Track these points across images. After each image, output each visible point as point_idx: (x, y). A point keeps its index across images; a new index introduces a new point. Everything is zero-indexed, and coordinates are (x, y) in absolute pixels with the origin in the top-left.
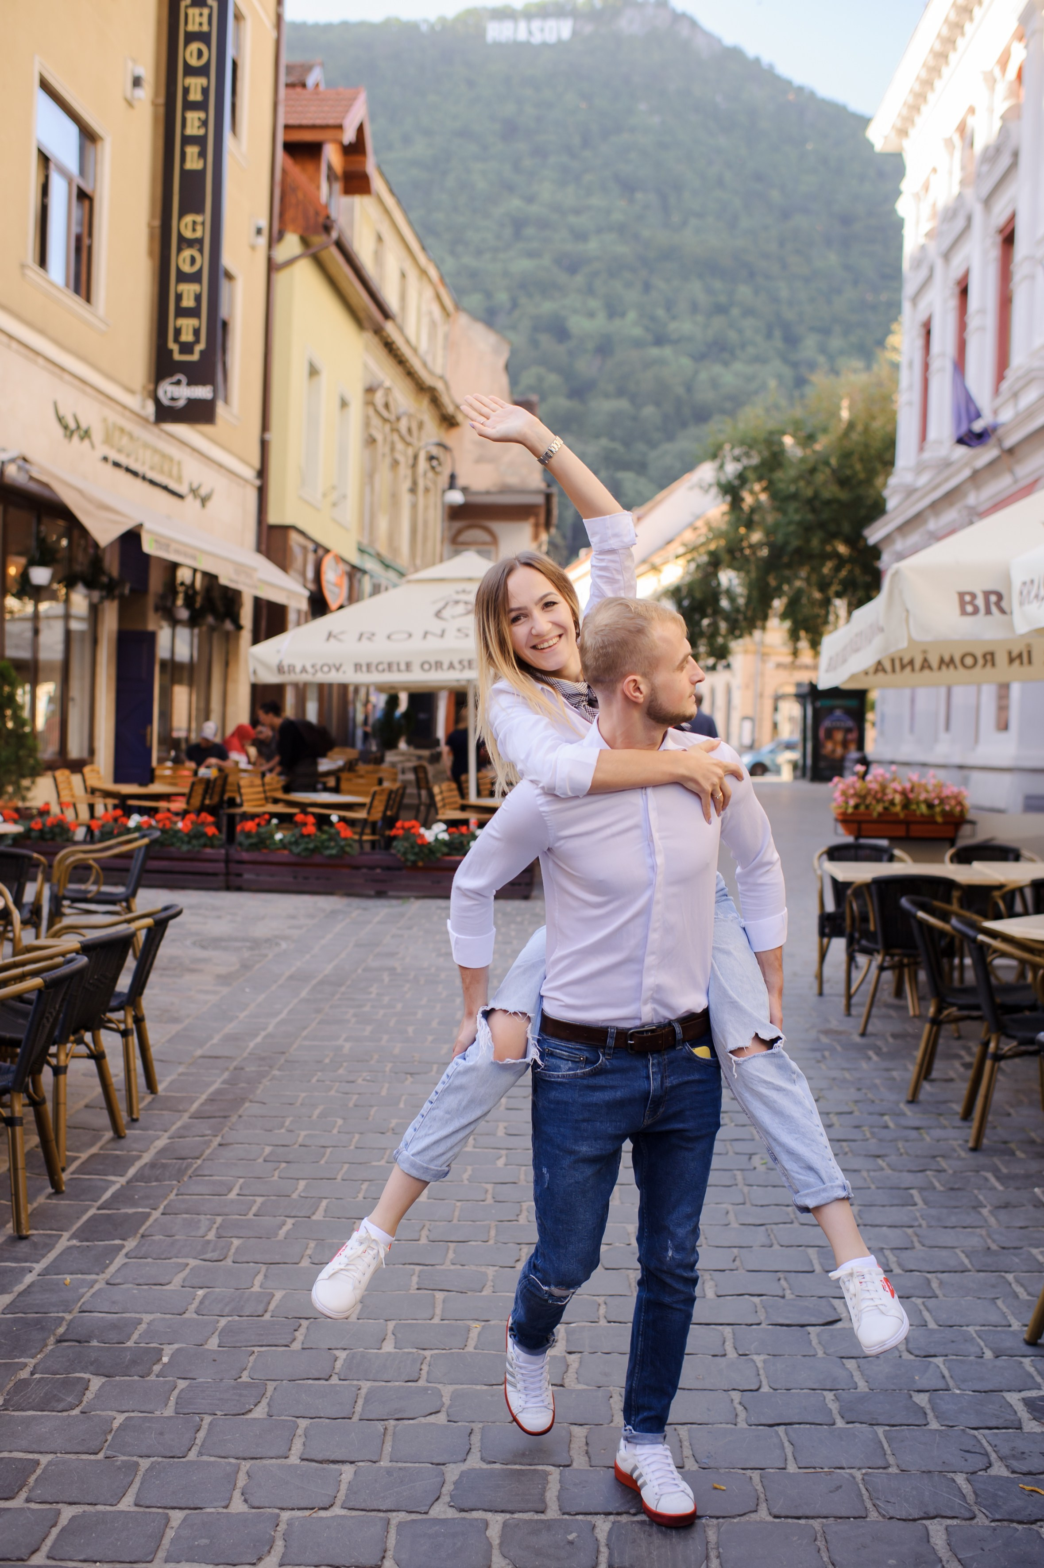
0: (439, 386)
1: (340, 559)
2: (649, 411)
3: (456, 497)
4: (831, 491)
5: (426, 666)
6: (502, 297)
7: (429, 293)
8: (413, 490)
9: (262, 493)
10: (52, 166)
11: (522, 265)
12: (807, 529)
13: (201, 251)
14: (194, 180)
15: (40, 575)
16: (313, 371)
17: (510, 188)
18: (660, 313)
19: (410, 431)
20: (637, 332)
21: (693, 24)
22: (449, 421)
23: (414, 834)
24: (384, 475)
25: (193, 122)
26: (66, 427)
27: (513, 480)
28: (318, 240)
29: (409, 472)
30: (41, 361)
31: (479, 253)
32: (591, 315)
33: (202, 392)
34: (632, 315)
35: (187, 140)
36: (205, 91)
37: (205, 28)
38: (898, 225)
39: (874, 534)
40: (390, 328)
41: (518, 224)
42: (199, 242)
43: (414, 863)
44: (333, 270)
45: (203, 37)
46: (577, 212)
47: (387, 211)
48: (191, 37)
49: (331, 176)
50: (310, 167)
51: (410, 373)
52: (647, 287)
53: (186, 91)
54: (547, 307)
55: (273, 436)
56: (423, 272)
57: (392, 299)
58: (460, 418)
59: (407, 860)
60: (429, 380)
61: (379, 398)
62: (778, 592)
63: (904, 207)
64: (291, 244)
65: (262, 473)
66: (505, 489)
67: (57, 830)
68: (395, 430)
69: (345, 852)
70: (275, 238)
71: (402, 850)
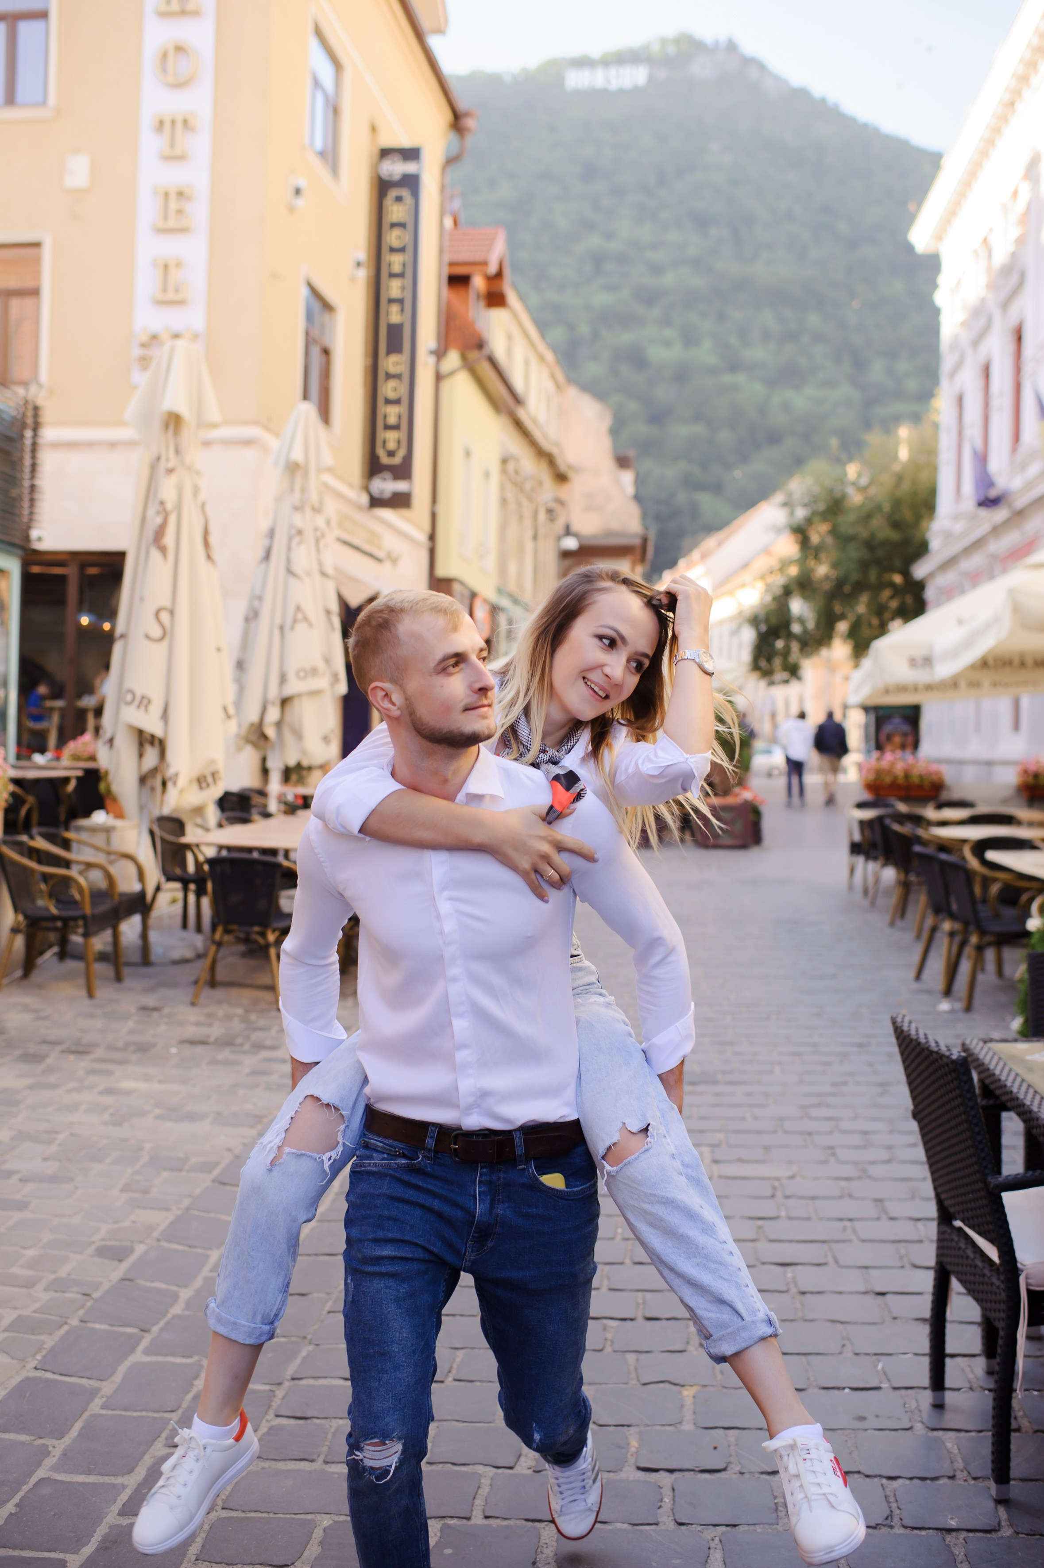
0: (555, 451)
1: (486, 601)
2: (725, 436)
3: (571, 544)
4: (886, 533)
6: (584, 329)
7: (545, 373)
8: (535, 537)
9: (432, 552)
10: (309, 337)
11: (603, 299)
12: (864, 565)
13: (403, 381)
14: (395, 331)
16: (468, 453)
17: (590, 226)
18: (734, 341)
19: (533, 490)
20: (712, 360)
21: (762, 67)
22: (561, 478)
24: (513, 528)
25: (394, 288)
27: (615, 525)
28: (473, 355)
29: (532, 523)
31: (561, 288)
32: (668, 344)
33: (401, 486)
34: (707, 344)
35: (391, 301)
36: (404, 265)
37: (404, 219)
38: (937, 311)
39: (920, 570)
40: (521, 414)
41: (598, 260)
42: (400, 376)
45: (403, 225)
46: (654, 247)
48: (392, 226)
49: (478, 296)
50: (465, 295)
51: (533, 443)
52: (721, 317)
53: (389, 264)
54: (626, 338)
55: (441, 509)
56: (541, 358)
57: (519, 385)
58: (571, 474)
60: (547, 447)
61: (511, 466)
62: (842, 617)
63: (940, 298)
64: (453, 359)
65: (432, 537)
66: (609, 533)
68: (522, 490)
70: (441, 356)
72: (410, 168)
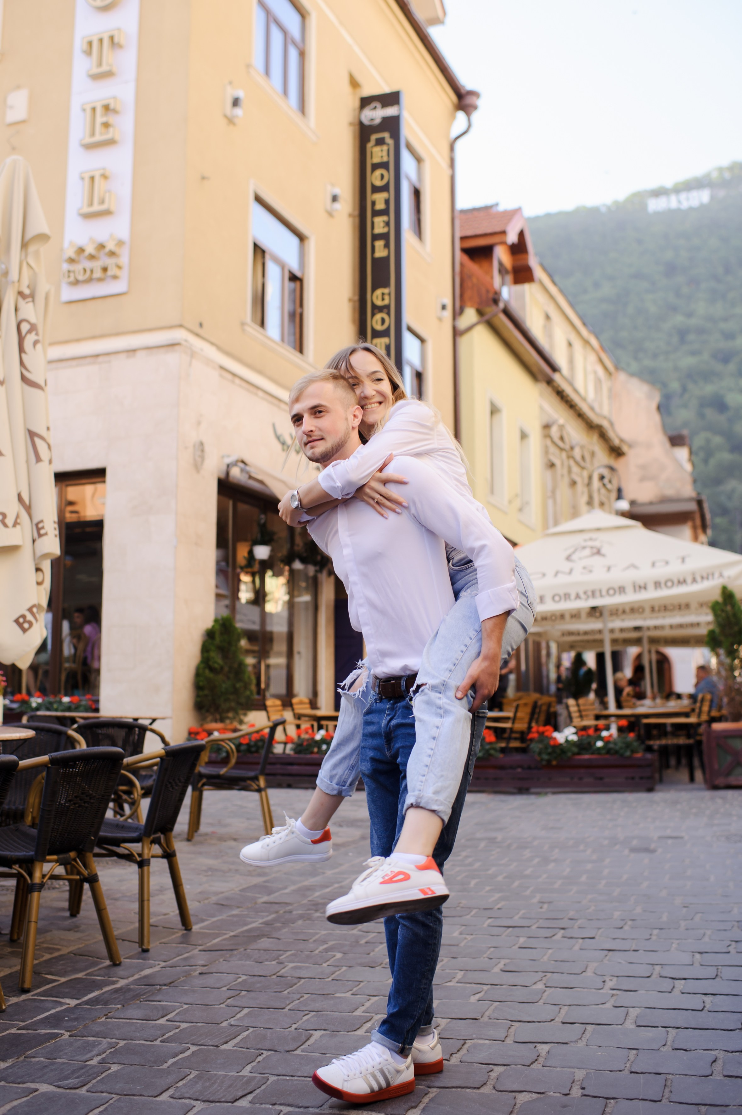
0: (605, 424)
3: (625, 505)
5: (557, 598)
6: (675, 386)
7: (592, 358)
8: (589, 502)
10: (267, 256)
11: (688, 361)
13: (389, 314)
14: (380, 264)
15: (262, 552)
16: (495, 410)
17: (674, 309)
19: (583, 458)
22: (617, 452)
23: (547, 737)
24: (564, 490)
25: (379, 225)
26: (283, 444)
27: (670, 492)
28: (490, 310)
29: (586, 490)
30: (260, 393)
31: (655, 356)
35: (376, 237)
36: (387, 202)
37: (385, 159)
40: (556, 377)
41: (682, 334)
42: (387, 307)
43: (549, 761)
44: (506, 335)
45: (384, 165)
46: (725, 319)
47: (552, 297)
48: (375, 167)
49: (502, 270)
50: (485, 264)
51: (580, 415)
53: (373, 203)
54: (709, 389)
56: (586, 342)
57: (560, 358)
58: (625, 448)
59: (542, 760)
60: (596, 420)
61: (554, 431)
64: (470, 315)
66: (665, 500)
67: (260, 744)
68: (570, 457)
69: (490, 755)
70: (457, 313)
71: (537, 750)
72: (391, 111)
